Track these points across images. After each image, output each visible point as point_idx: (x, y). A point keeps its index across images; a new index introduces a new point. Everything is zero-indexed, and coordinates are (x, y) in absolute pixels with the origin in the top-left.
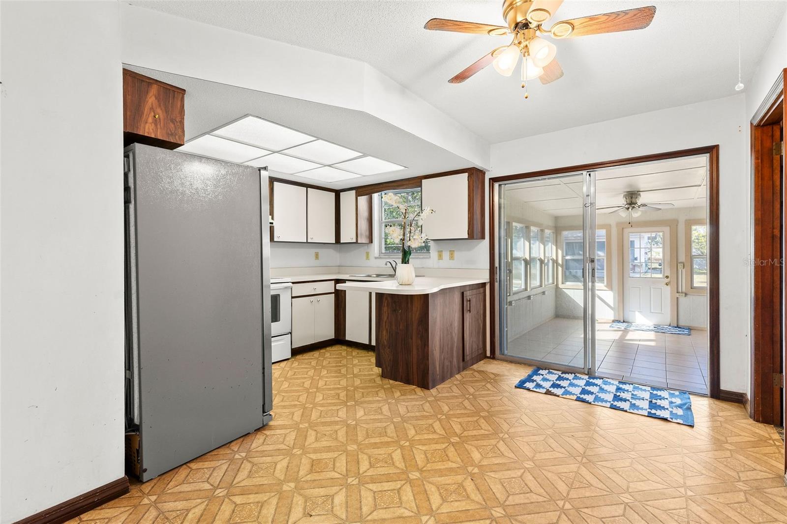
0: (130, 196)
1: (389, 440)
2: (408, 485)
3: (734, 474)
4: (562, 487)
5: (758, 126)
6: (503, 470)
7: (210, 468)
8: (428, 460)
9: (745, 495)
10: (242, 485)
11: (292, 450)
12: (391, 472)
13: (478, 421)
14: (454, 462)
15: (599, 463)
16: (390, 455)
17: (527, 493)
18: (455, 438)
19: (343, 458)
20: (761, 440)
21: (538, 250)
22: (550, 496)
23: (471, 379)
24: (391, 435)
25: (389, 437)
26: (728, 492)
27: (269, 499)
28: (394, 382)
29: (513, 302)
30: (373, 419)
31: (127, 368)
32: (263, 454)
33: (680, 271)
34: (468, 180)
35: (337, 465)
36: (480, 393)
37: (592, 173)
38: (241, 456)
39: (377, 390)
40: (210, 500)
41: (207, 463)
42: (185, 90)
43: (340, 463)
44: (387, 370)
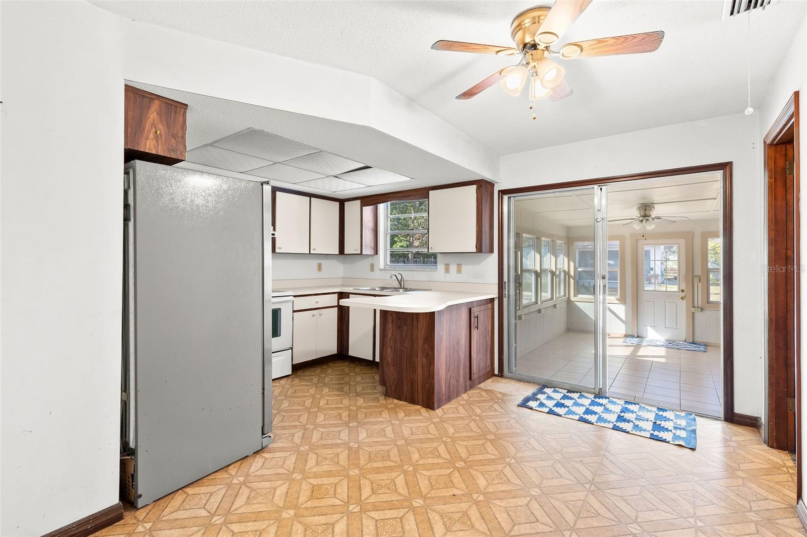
0: (130, 214)
1: (392, 464)
2: (411, 513)
3: (745, 504)
4: (570, 517)
5: (771, 144)
6: (509, 498)
7: (206, 493)
8: (432, 486)
9: (756, 526)
10: (240, 512)
11: (292, 475)
12: (393, 499)
13: (484, 444)
14: (459, 489)
15: (608, 491)
16: (393, 480)
17: (533, 522)
18: (460, 463)
19: (345, 483)
20: (775, 467)
21: (550, 262)
22: (556, 526)
23: (477, 399)
24: (394, 459)
25: (392, 461)
26: (738, 523)
27: (268, 527)
28: (399, 401)
29: (523, 316)
30: (376, 441)
31: (123, 390)
32: (263, 479)
33: (696, 284)
34: (477, 193)
35: (339, 491)
36: (487, 414)
37: (603, 188)
38: (239, 480)
39: (381, 410)
40: (207, 528)
41: (203, 488)
42: (187, 105)
43: (341, 489)
44: (391, 389)
